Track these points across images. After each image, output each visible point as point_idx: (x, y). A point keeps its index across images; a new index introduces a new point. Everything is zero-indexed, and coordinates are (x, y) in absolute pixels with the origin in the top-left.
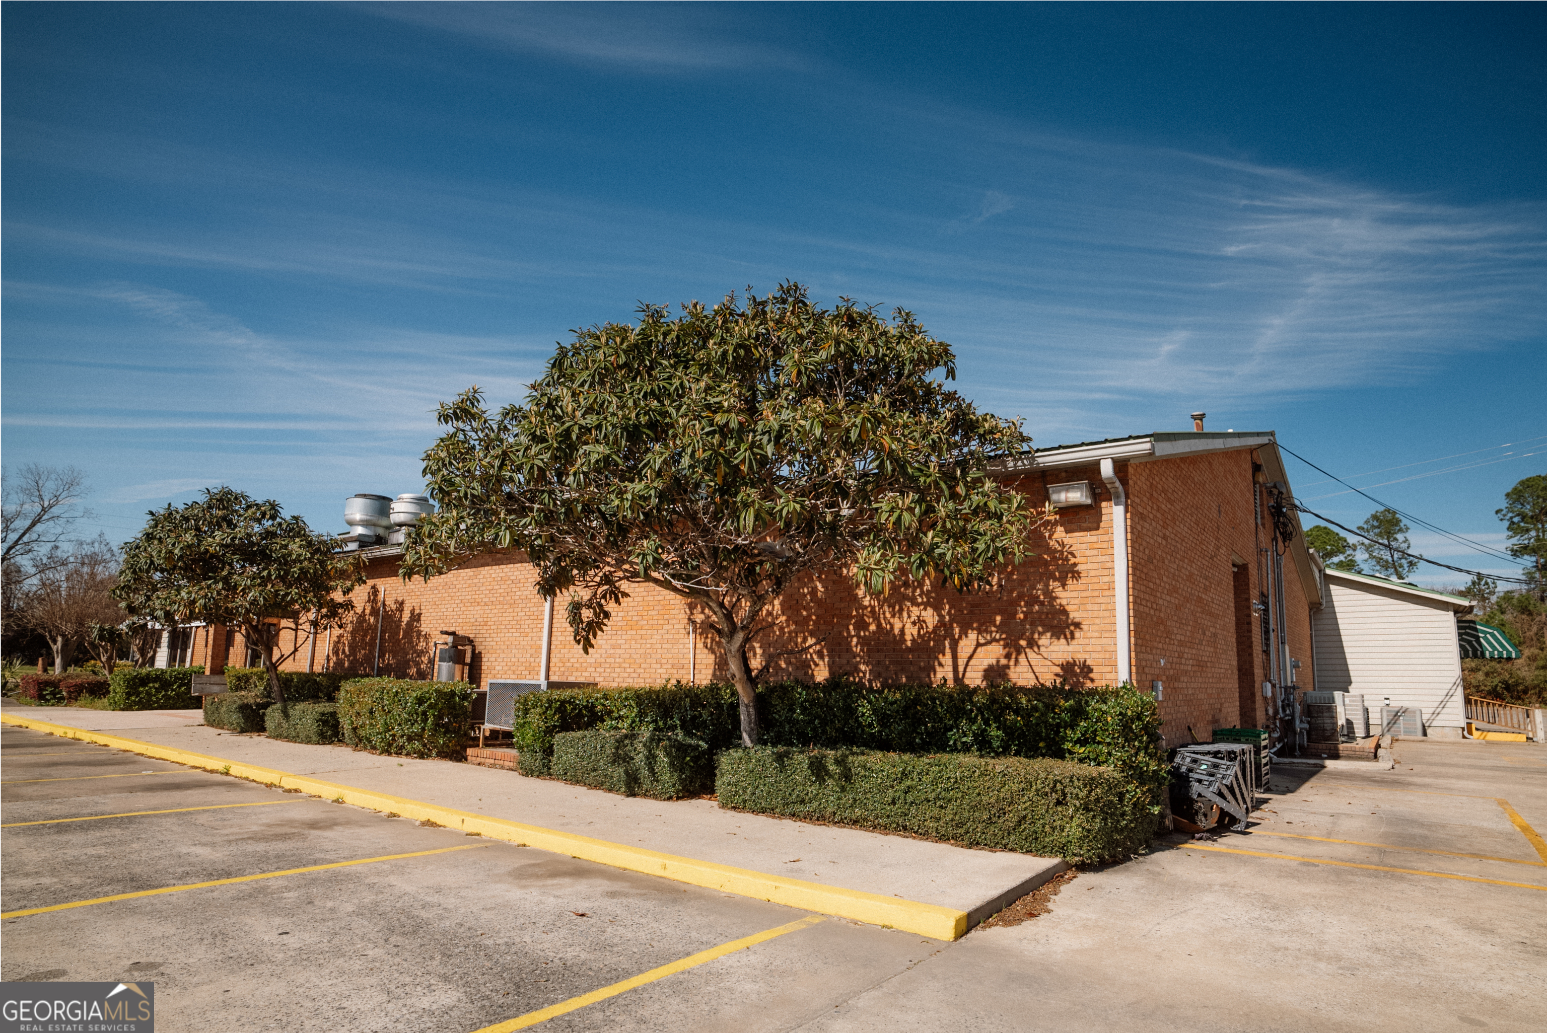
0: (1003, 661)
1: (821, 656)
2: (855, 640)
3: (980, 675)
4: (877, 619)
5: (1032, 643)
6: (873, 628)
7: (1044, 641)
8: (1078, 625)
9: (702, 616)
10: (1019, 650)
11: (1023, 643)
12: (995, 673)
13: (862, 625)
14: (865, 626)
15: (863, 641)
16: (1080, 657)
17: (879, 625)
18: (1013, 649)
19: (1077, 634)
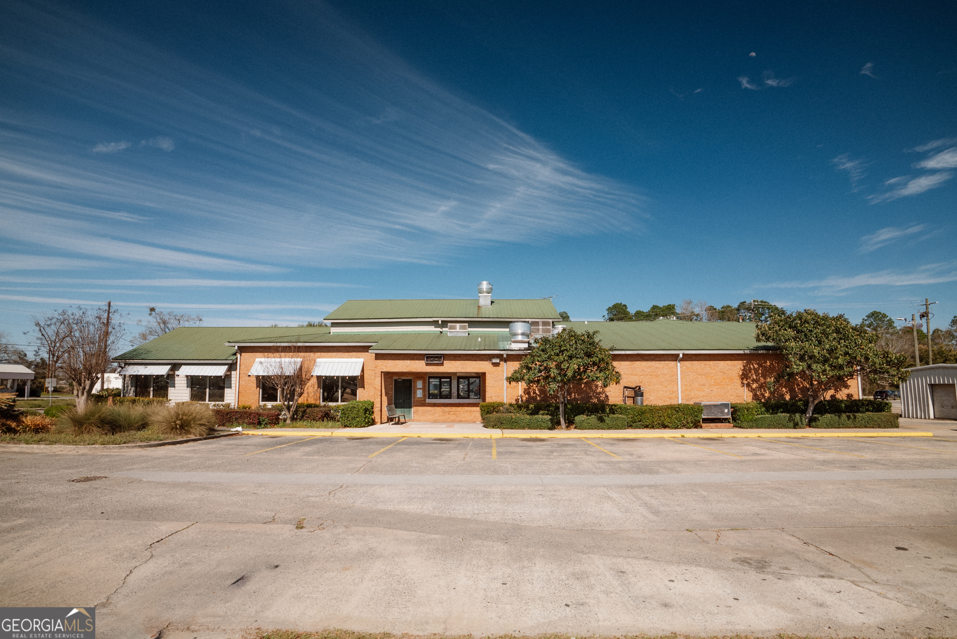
0: (835, 394)
1: (787, 393)
2: (797, 389)
3: (829, 397)
4: (802, 383)
5: (840, 390)
6: (801, 386)
7: (843, 389)
8: (850, 386)
9: (747, 382)
10: (838, 391)
11: (838, 390)
12: (832, 396)
13: (798, 385)
14: (800, 385)
15: (799, 389)
16: (851, 393)
17: (803, 385)
18: (836, 391)
19: (850, 388)
